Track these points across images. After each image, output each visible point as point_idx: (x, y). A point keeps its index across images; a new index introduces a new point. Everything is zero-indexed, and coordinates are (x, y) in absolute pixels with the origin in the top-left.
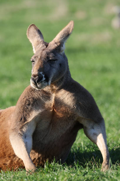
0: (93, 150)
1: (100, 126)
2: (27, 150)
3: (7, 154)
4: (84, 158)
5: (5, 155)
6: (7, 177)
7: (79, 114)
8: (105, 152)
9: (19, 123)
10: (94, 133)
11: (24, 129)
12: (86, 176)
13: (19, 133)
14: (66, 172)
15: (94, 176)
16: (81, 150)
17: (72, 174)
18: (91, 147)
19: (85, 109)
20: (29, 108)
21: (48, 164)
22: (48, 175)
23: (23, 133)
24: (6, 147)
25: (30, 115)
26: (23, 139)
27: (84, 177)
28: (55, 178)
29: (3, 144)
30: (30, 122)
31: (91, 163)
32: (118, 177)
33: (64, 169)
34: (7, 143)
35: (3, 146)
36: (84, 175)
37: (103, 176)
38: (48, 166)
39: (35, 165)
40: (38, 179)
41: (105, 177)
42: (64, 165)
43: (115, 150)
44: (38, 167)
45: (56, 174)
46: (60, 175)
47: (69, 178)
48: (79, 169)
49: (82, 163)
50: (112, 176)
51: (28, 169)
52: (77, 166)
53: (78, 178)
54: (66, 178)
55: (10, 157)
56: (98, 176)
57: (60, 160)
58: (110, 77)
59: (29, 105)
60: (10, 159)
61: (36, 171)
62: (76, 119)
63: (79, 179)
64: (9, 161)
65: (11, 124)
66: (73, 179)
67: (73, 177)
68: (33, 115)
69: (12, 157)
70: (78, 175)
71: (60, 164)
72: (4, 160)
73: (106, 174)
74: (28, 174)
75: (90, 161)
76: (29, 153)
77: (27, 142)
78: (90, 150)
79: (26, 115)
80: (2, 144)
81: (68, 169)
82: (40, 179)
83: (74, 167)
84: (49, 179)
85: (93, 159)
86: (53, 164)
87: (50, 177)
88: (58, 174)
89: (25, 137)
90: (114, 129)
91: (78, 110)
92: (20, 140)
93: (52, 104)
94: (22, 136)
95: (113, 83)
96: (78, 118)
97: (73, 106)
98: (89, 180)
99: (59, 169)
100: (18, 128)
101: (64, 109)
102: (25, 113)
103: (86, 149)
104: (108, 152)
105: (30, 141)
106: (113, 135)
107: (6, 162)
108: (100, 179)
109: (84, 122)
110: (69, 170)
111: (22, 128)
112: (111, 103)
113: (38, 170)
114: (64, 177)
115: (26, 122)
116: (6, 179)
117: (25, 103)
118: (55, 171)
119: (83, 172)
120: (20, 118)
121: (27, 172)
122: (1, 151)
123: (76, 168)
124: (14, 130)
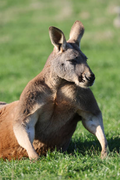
0: (93, 140)
1: (98, 118)
2: (30, 140)
3: (12, 145)
4: (84, 147)
5: (10, 146)
6: (12, 166)
7: (79, 107)
8: (104, 141)
9: (22, 115)
10: (92, 125)
11: (27, 121)
12: (85, 163)
13: (23, 124)
14: (66, 160)
15: (93, 163)
16: (82, 140)
17: (72, 161)
18: (91, 137)
19: (84, 102)
20: (32, 101)
21: (50, 153)
22: (50, 163)
23: (27, 125)
24: (10, 139)
25: (34, 107)
26: (26, 129)
27: (83, 164)
28: (57, 166)
29: (8, 137)
30: (33, 114)
31: (91, 152)
32: (115, 164)
33: (65, 157)
34: (11, 135)
35: (8, 139)
36: (83, 162)
37: (101, 162)
38: (50, 154)
39: (39, 154)
40: (40, 166)
41: (103, 164)
42: (65, 154)
43: (114, 139)
44: (41, 156)
45: (57, 162)
46: (61, 163)
47: (69, 165)
48: (79, 156)
49: (82, 151)
50: (110, 163)
51: (31, 158)
52: (77, 154)
53: (78, 164)
54: (66, 165)
55: (14, 148)
56: (96, 163)
57: (61, 148)
58: (111, 72)
59: (32, 98)
60: (14, 150)
61: (38, 159)
62: (75, 112)
63: (78, 166)
64: (14, 151)
65: (14, 116)
66: (73, 166)
67: (73, 164)
68: (36, 107)
69: (16, 148)
70: (78, 162)
71: (61, 153)
72: (9, 151)
73: (104, 161)
74: (31, 162)
75: (90, 149)
76: (32, 143)
77: (30, 133)
78: (91, 139)
79: (29, 108)
80: (6, 136)
81: (68, 157)
82: (42, 167)
83: (74, 155)
84: (50, 166)
85: (92, 147)
86: (54, 152)
87: (51, 164)
88: (59, 162)
89: (28, 128)
90: (114, 120)
91: (78, 103)
92: (23, 130)
93: (54, 98)
94: (25, 127)
95: (114, 78)
96: (78, 111)
97: (74, 99)
98: (89, 166)
99: (60, 157)
100: (22, 119)
101: (65, 102)
102: (28, 106)
103: (86, 138)
104: (106, 141)
105: (33, 132)
106: (112, 125)
107: (11, 153)
108: (98, 165)
109: (83, 115)
110: (70, 157)
111: (25, 119)
112: (112, 96)
113: (41, 158)
114: (65, 164)
115: (29, 114)
116: (11, 167)
117: (29, 97)
118: (56, 159)
119: (83, 160)
120: (23, 110)
121: (30, 161)
122: (6, 142)
123: (76, 156)
124: (18, 121)
